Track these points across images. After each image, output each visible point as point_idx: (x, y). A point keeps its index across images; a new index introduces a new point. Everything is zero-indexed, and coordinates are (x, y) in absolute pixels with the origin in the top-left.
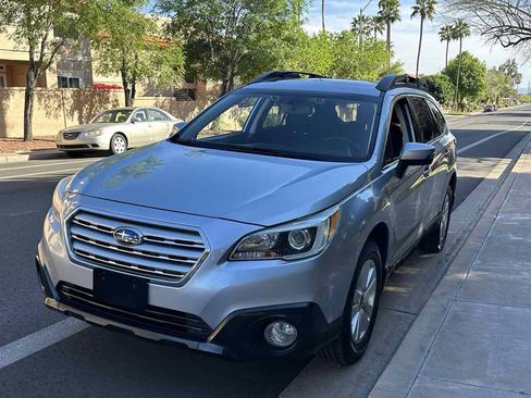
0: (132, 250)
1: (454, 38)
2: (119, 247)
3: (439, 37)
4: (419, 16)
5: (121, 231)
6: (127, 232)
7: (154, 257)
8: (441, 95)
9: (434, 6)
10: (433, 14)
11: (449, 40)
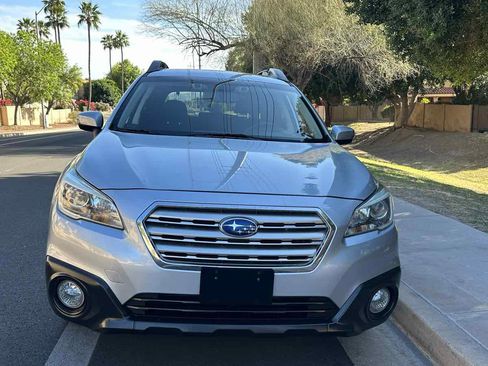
0: (248, 241)
1: (116, 46)
2: (229, 240)
3: (102, 45)
4: (85, 24)
5: (231, 222)
6: (238, 222)
7: (276, 244)
8: (110, 98)
9: (99, 16)
10: (98, 24)
11: (110, 48)
